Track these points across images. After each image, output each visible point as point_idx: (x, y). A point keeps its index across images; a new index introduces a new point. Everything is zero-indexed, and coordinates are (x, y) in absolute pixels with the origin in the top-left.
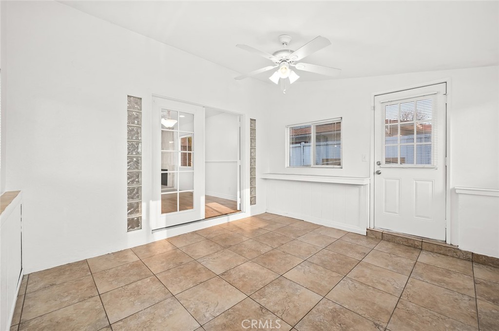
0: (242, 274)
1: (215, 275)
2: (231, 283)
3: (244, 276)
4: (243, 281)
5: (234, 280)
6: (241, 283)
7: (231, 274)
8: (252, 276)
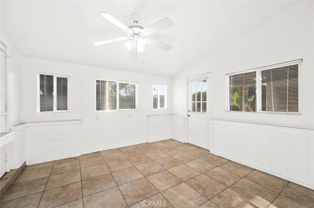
0: (168, 181)
1: (185, 182)
2: (175, 176)
3: (167, 179)
4: (168, 176)
5: (173, 178)
6: (169, 176)
7: (175, 182)
8: (162, 178)
